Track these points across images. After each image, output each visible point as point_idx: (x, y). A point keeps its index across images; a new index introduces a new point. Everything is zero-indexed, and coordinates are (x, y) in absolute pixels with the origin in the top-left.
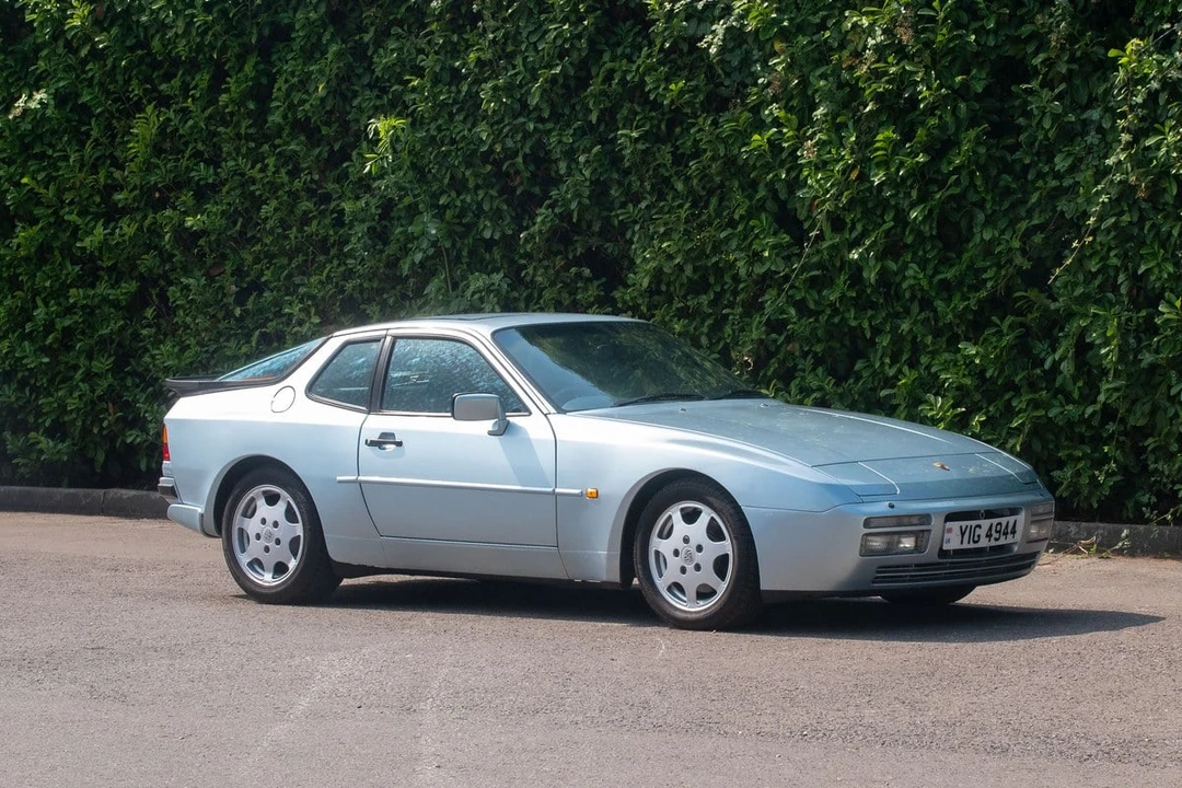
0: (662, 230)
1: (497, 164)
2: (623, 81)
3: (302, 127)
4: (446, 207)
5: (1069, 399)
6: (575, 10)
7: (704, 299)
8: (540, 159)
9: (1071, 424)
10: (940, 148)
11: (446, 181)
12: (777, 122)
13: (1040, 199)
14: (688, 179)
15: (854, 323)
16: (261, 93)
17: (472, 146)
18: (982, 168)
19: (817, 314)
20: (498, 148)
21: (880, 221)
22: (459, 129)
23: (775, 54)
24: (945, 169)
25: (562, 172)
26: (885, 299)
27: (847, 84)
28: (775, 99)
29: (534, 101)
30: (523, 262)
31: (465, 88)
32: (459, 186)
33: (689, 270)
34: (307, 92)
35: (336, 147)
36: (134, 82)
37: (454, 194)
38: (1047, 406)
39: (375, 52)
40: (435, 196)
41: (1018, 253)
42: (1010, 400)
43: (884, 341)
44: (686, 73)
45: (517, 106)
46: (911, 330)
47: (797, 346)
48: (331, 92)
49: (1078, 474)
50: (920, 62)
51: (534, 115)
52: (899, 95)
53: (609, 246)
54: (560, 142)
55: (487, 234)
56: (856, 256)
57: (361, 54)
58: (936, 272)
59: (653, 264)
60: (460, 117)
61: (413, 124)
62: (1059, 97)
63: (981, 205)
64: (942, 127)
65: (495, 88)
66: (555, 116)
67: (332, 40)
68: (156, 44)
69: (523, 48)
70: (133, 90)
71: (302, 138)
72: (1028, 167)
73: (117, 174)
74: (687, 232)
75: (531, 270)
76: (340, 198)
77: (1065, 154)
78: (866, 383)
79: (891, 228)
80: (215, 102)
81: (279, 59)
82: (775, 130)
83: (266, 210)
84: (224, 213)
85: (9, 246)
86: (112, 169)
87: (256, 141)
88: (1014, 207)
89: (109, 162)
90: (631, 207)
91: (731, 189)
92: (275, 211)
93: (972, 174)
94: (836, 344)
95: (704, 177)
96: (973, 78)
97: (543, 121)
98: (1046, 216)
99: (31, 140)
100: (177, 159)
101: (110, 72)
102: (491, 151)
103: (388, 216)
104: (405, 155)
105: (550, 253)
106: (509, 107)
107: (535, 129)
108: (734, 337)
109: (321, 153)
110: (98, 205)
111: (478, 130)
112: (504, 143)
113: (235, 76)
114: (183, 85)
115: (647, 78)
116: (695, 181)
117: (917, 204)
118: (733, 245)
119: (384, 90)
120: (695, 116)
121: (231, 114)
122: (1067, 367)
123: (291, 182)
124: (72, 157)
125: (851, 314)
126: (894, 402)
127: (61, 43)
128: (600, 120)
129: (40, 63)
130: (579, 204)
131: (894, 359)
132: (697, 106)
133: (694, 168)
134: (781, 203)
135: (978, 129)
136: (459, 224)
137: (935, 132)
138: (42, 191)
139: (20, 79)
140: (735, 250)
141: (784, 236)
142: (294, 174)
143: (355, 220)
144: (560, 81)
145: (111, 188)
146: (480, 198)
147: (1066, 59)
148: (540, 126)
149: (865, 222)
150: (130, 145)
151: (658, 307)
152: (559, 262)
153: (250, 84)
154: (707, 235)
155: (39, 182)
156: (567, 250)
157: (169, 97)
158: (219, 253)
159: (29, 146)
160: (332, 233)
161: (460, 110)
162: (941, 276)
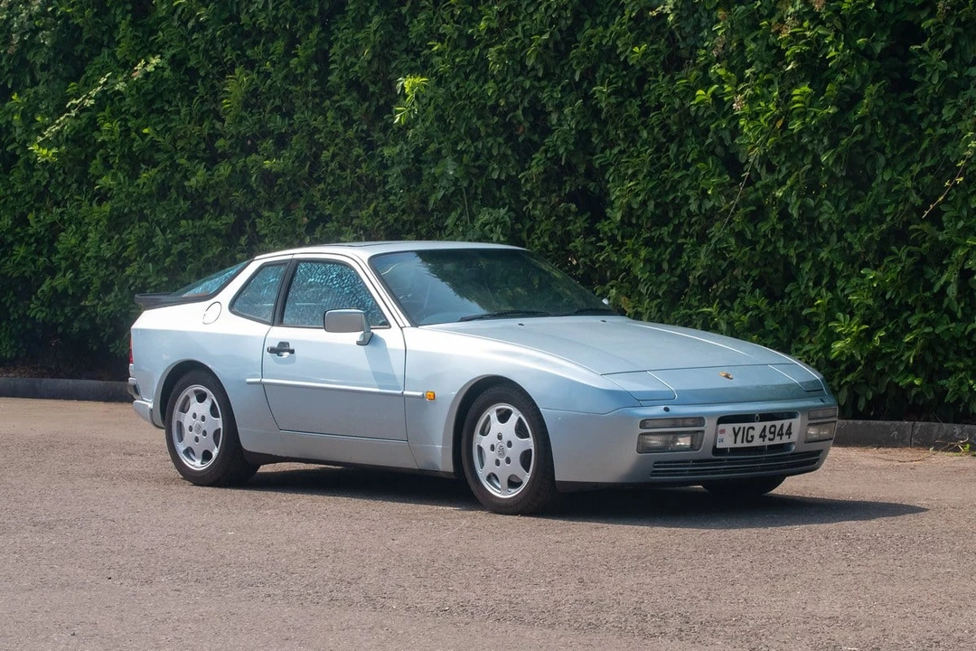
0: (630, 171)
1: (503, 115)
2: (600, 45)
3: (354, 85)
4: (462, 153)
5: (953, 318)
7: (665, 231)
8: (537, 113)
9: (955, 339)
10: (849, 101)
11: (462, 131)
12: (720, 80)
13: (930, 145)
14: (652, 129)
15: (782, 251)
16: (322, 58)
17: (482, 101)
18: (884, 119)
19: (754, 244)
20: (502, 102)
21: (800, 163)
22: (472, 86)
23: (718, 21)
24: (853, 118)
25: (554, 122)
26: (809, 231)
27: (774, 46)
28: (718, 60)
29: (530, 63)
30: (525, 198)
31: (477, 52)
32: (474, 135)
33: (651, 205)
34: (356, 56)
35: (382, 102)
36: (229, 48)
37: (469, 141)
38: (935, 324)
39: (411, 22)
40: (455, 143)
41: (914, 192)
42: (907, 318)
43: (807, 266)
44: (651, 38)
45: (518, 68)
46: (828, 259)
47: (739, 271)
48: (374, 56)
49: (961, 383)
50: (831, 28)
51: (532, 74)
52: (815, 56)
53: (592, 185)
54: (551, 97)
55: (495, 176)
56: (781, 194)
57: (399, 24)
58: (848, 208)
59: (623, 201)
60: (473, 77)
61: (439, 83)
62: (945, 57)
63: (881, 150)
64: (850, 81)
65: (500, 52)
66: (548, 75)
67: (376, 13)
68: (244, 18)
69: (521, 18)
70: (227, 56)
71: (355, 94)
72: (921, 117)
73: (218, 125)
74: (650, 174)
75: (530, 206)
76: (383, 145)
77: (951, 106)
78: (793, 303)
79: (810, 170)
80: (287, 65)
81: (339, 29)
82: (716, 86)
83: (326, 155)
84: (297, 157)
85: (138, 185)
86: (214, 121)
87: (322, 96)
88: (910, 151)
89: (212, 115)
90: (608, 152)
91: (687, 137)
92: (334, 156)
93: (874, 124)
94: (770, 270)
95: (664, 127)
96: (874, 40)
97: (539, 79)
98: (936, 159)
99: (153, 98)
100: (260, 114)
101: (212, 41)
102: (497, 105)
103: (417, 160)
104: (431, 109)
105: (547, 192)
106: (511, 69)
107: (532, 86)
108: (688, 263)
109: (369, 106)
110: (204, 151)
111: (486, 87)
112: (507, 98)
113: (304, 44)
114: (266, 51)
115: (618, 42)
116: (656, 130)
117: (829, 149)
118: (686, 184)
119: (418, 55)
120: (656, 75)
121: (302, 75)
122: (952, 291)
123: (345, 132)
124: (183, 111)
125: (781, 244)
126: (815, 319)
127: (176, 17)
128: (583, 77)
129: (160, 33)
130: (566, 149)
131: (817, 283)
132: (658, 66)
133: (654, 118)
134: (726, 148)
135: (878, 85)
136: (474, 166)
137: (846, 87)
138: (160, 139)
139: (146, 47)
140: (687, 189)
141: (727, 176)
142: (348, 125)
143: (393, 163)
144: (551, 45)
145: (214, 136)
146: (490, 144)
147: (952, 24)
148: (536, 84)
149: (788, 164)
150: (224, 101)
151: (630, 237)
152: (554, 199)
153: (314, 49)
154: (666, 175)
155: (158, 132)
156: (560, 189)
157: (256, 61)
158: (296, 191)
159: (152, 102)
160: (376, 174)
161: (473, 71)
162: (852, 211)
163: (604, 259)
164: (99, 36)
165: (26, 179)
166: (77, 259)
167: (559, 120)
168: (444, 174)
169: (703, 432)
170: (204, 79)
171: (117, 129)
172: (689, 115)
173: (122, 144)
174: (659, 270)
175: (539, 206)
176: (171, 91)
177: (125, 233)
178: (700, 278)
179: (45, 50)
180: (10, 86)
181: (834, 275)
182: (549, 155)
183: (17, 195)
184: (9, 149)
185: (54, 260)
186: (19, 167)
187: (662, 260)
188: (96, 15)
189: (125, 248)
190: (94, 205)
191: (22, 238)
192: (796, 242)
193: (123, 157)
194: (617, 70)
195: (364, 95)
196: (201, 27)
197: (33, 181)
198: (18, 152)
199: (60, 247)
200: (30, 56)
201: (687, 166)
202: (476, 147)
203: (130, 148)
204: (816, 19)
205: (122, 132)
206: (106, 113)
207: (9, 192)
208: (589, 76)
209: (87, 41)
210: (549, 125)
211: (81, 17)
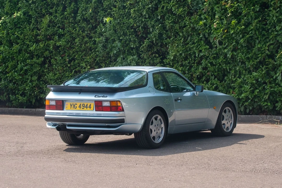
0: (176, 45)
1: (135, 29)
2: (167, 9)
3: (85, 20)
4: (122, 40)
5: (279, 86)
7: (187, 62)
8: (145, 28)
9: (280, 92)
11: (122, 33)
12: (206, 19)
13: (272, 37)
14: (184, 33)
15: (225, 68)
16: (75, 12)
17: (128, 25)
18: (258, 29)
19: (215, 65)
20: (135, 25)
21: (232, 42)
22: (125, 20)
23: (205, 2)
24: (249, 29)
25: (151, 31)
26: (233, 62)
27: (224, 9)
28: (205, 13)
29: (144, 13)
30: (141, 53)
31: (127, 10)
32: (125, 34)
33: (183, 55)
34: (87, 11)
35: (94, 25)
36: (43, 9)
37: (124, 36)
38: (274, 88)
39: (104, 1)
40: (119, 37)
41: (267, 50)
42: (264, 86)
43: (232, 72)
44: (182, 6)
45: (140, 15)
46: (239, 69)
47: (210, 73)
48: (93, 12)
50: (243, 3)
51: (144, 17)
52: (237, 12)
53: (163, 49)
54: (151, 23)
55: (132, 46)
56: (226, 51)
57: (100, 2)
58: (246, 55)
59: (174, 53)
60: (125, 18)
62: (277, 12)
63: (258, 38)
64: (248, 19)
65: (134, 11)
66: (149, 17)
71: (85, 23)
72: (269, 29)
73: (38, 32)
74: (183, 46)
75: (143, 55)
76: (95, 37)
77: (279, 26)
78: (227, 82)
79: (235, 45)
80: (63, 14)
81: (80, 3)
83: (76, 40)
84: (65, 41)
86: (37, 31)
87: (74, 24)
88: (266, 39)
89: (36, 29)
90: (168, 39)
91: (194, 35)
92: (78, 41)
93: (255, 31)
94: (220, 73)
95: (187, 32)
96: (256, 7)
97: (147, 18)
98: (274, 41)
99: (17, 24)
100: (54, 28)
101: (37, 7)
102: (133, 26)
103: (106, 42)
105: (148, 51)
106: (138, 15)
107: (144, 20)
108: (194, 71)
109: (90, 26)
110: (34, 39)
111: (130, 20)
113: (69, 8)
114: (56, 10)
115: (173, 8)
117: (242, 39)
118: (195, 49)
119: (106, 11)
120: (185, 17)
121: (67, 17)
122: (279, 78)
124: (28, 28)
125: (224, 65)
126: (235, 87)
128: (161, 18)
129: (19, 4)
130: (155, 39)
131: (235, 76)
132: (185, 15)
133: (184, 29)
134: (206, 38)
135: (256, 20)
136: (125, 44)
137: (246, 21)
138: (20, 36)
139: (14, 8)
141: (207, 46)
142: (83, 32)
143: (99, 43)
144: (151, 9)
145: (38, 35)
146: (130, 37)
148: (146, 20)
149: (228, 43)
151: (175, 64)
152: (150, 53)
153: (73, 9)
154: (187, 46)
155: (19, 34)
156: (152, 50)
157: (52, 13)
158: (64, 51)
160: (93, 46)
161: (125, 16)
162: (247, 56)
167: (153, 30)
168: (117, 46)
170: (34, 18)
171: (5, 33)
172: (195, 29)
173: (7, 37)
175: (146, 55)
176: (23, 22)
177: (7, 64)
178: (198, 76)
182: (149, 40)
187: (186, 70)
189: (6, 69)
193: (6, 41)
194: (172, 16)
196: (34, 3)
201: (194, 43)
202: (126, 38)
203: (10, 39)
205: (7, 34)
210: (148, 31)
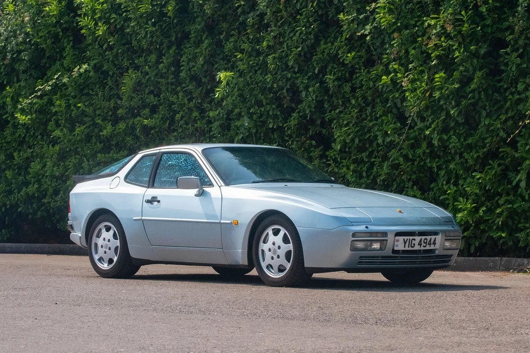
0: (345, 122)
1: (275, 93)
2: (329, 54)
3: (194, 78)
4: (254, 113)
5: (523, 200)
6: (308, 21)
7: (364, 155)
8: (295, 92)
9: (524, 211)
10: (466, 81)
11: (253, 102)
12: (395, 71)
13: (511, 105)
14: (358, 99)
15: (429, 165)
16: (177, 64)
17: (264, 85)
18: (485, 91)
19: (413, 161)
20: (275, 86)
21: (439, 116)
22: (259, 77)
23: (394, 39)
24: (468, 90)
25: (304, 96)
26: (443, 153)
27: (425, 52)
28: (394, 60)
29: (290, 64)
30: (287, 138)
31: (261, 58)
32: (259, 104)
33: (357, 140)
34: (195, 62)
35: (209, 87)
36: (125, 60)
37: (256, 107)
38: (513, 203)
39: (225, 43)
40: (249, 109)
41: (502, 131)
42: (498, 200)
43: (442, 173)
44: (357, 49)
45: (284, 67)
46: (454, 168)
47: (405, 176)
48: (207, 62)
49: (527, 235)
50: (456, 41)
51: (292, 70)
52: (447, 57)
53: (324, 131)
54: (302, 82)
55: (271, 126)
56: (428, 133)
57: (219, 45)
58: (465, 140)
59: (341, 139)
60: (259, 72)
61: (240, 76)
62: (519, 56)
63: (485, 109)
64: (467, 70)
65: (274, 58)
66: (300, 71)
67: (206, 38)
68: (134, 43)
69: (286, 39)
70: (124, 63)
71: (194, 83)
72: (506, 89)
73: (119, 102)
74: (356, 123)
75: (290, 142)
76: (209, 111)
77: (523, 83)
78: (435, 193)
79: (444, 120)
80: (158, 68)
81: (185, 47)
82: (393, 74)
83: (178, 116)
84: (162, 118)
85: (74, 135)
86: (117, 100)
87: (176, 85)
88: (500, 108)
89: (116, 97)
90: (333, 112)
91: (377, 103)
92: (182, 117)
93: (480, 93)
94: (422, 175)
95: (364, 98)
96: (480, 47)
97: (295, 73)
98: (514, 113)
99: (83, 87)
100: (142, 94)
101: (116, 56)
102: (272, 87)
103: (228, 119)
104: (236, 90)
105: (299, 135)
106: (280, 67)
107: (291, 76)
108: (377, 172)
109: (202, 89)
110: (111, 116)
111: (266, 77)
112: (277, 83)
113: (166, 56)
114: (146, 61)
115: (339, 52)
116: (360, 99)
117: (455, 107)
118: (376, 129)
119: (229, 61)
120: (360, 69)
121: (165, 73)
122: (523, 184)
123: (189, 104)
124: (100, 94)
125: (428, 161)
126: (447, 202)
127: (97, 43)
128: (319, 72)
129: (88, 52)
130: (310, 111)
131: (448, 182)
132: (361, 64)
133: (359, 93)
134: (398, 109)
135: (482, 72)
136: (259, 121)
137: (464, 73)
138: (87, 110)
139: (80, 59)
140: (376, 131)
141: (398, 124)
142: (190, 100)
143: (215, 120)
144: (302, 54)
145: (116, 108)
146: (268, 109)
147: (523, 38)
148: (294, 75)
149: (432, 117)
150: (122, 88)
151: (345, 159)
152: (303, 138)
153: (172, 59)
154: (365, 124)
155: (86, 106)
156: (306, 134)
157: (140, 66)
158: (161, 137)
159: (83, 89)
160: (206, 126)
161: (259, 69)
162: (467, 142)
163: (330, 171)
164: (55, 55)
165: (14, 133)
166: (40, 177)
167: (306, 95)
168: (242, 125)
169: (387, 240)
170: (112, 77)
171: (64, 105)
172: (378, 91)
173: (66, 113)
174: (361, 177)
175: (295, 143)
176: (94, 84)
177: (67, 161)
178: (384, 181)
179: (25, 62)
180: (5, 83)
181: (457, 177)
182: (300, 114)
183: (8, 143)
184: (4, 117)
185: (27, 178)
186: (9, 127)
187: (363, 171)
188: (53, 43)
189: (66, 171)
190: (50, 147)
191: (10, 166)
192: (437, 160)
193: (66, 120)
194: (338, 67)
195: (199, 83)
196: (111, 48)
197: (17, 135)
198: (9, 119)
199: (31, 171)
200: (16, 66)
201: (377, 119)
202: (260, 111)
203: (70, 115)
204: (448, 36)
205: (66, 106)
206: (58, 96)
207: (3, 141)
208: (323, 70)
209: (48, 57)
210: (301, 98)
211: (45, 44)
